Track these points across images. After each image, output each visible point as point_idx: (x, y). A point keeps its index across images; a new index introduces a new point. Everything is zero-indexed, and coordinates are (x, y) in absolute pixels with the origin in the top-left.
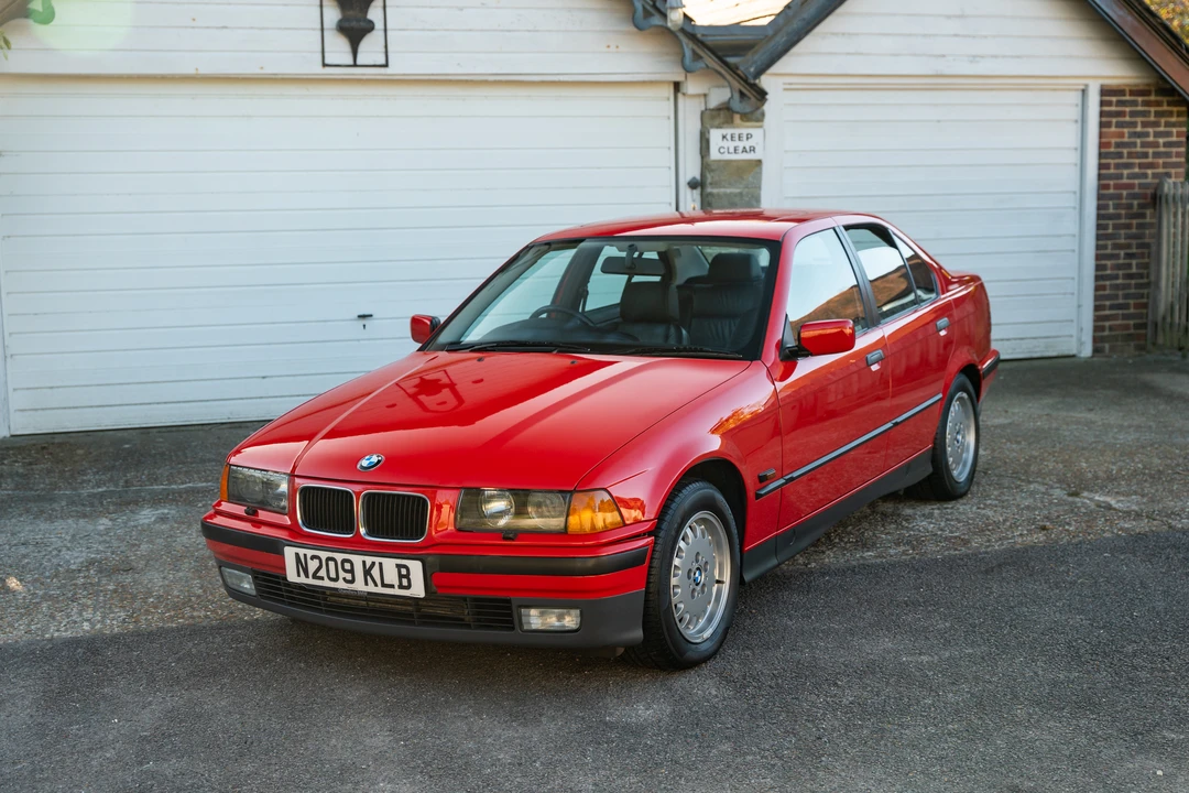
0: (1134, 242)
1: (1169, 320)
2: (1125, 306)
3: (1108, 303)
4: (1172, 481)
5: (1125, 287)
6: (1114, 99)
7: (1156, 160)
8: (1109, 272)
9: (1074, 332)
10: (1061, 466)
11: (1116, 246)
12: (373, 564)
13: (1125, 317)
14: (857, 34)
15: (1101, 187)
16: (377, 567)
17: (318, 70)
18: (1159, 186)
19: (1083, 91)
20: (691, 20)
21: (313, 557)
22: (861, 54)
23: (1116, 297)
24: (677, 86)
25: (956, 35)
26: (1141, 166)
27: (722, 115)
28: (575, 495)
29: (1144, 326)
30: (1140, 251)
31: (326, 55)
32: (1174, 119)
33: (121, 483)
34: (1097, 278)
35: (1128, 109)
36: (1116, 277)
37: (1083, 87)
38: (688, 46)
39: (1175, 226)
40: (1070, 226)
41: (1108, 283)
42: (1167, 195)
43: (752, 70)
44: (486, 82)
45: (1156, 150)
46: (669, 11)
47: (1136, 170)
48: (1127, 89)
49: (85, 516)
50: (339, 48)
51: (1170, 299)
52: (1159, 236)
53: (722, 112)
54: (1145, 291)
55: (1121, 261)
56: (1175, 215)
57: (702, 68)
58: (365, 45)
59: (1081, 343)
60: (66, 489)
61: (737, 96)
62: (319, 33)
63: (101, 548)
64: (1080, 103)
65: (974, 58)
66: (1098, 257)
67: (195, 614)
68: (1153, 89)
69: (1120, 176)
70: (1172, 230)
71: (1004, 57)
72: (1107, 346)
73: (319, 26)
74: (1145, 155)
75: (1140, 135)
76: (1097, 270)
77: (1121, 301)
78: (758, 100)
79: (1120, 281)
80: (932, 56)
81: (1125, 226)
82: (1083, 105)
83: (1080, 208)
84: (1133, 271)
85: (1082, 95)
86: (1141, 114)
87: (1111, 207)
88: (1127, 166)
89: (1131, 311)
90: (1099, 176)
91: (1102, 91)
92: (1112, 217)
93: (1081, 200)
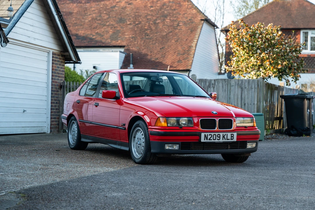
0: (57, 99)
6: (55, 56)
7: (61, 75)
8: (53, 107)
9: (47, 125)
11: (54, 100)
12: (225, 134)
15: (52, 82)
18: (63, 83)
19: (48, 52)
21: (209, 135)
25: (32, 31)
29: (58, 125)
30: (58, 102)
32: (63, 64)
34: (51, 109)
41: (53, 111)
43: (7, 32)
45: (61, 72)
48: (57, 54)
52: (63, 97)
55: (55, 104)
61: (3, 41)
65: (34, 39)
66: (51, 103)
69: (55, 79)
71: (39, 39)
75: (58, 67)
76: (51, 107)
77: (55, 117)
78: (6, 43)
79: (55, 111)
80: (28, 36)
81: (56, 94)
82: (48, 57)
83: (47, 87)
84: (57, 108)
85: (48, 54)
86: (58, 61)
87: (54, 88)
88: (56, 76)
89: (56, 120)
90: (52, 78)
91: (53, 53)
92: (54, 91)
93: (48, 85)
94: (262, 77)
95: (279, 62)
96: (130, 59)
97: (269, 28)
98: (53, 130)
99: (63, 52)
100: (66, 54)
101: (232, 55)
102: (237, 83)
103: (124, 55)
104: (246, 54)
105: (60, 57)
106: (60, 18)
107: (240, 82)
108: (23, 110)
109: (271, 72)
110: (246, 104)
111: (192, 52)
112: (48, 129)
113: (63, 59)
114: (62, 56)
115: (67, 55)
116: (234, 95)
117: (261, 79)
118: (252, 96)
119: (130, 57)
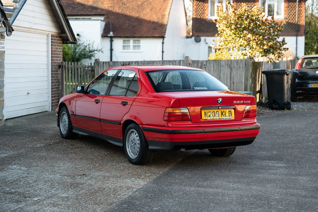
5: (56, 91)
6: (53, 38)
7: (59, 56)
11: (54, 80)
15: (52, 63)
18: (62, 63)
19: (47, 35)
25: (33, 17)
29: (58, 102)
30: (57, 81)
32: (61, 45)
34: (52, 88)
35: (55, 41)
40: (45, 74)
45: (59, 53)
48: (55, 36)
52: (62, 77)
55: (55, 84)
61: (8, 30)
65: (35, 24)
66: (52, 83)
68: (58, 36)
69: (55, 60)
71: (39, 24)
75: (57, 48)
76: (52, 86)
77: (55, 95)
78: (11, 32)
79: (55, 89)
80: (29, 22)
81: (55, 74)
82: (47, 39)
83: (48, 68)
84: (57, 86)
85: (47, 36)
86: (57, 43)
87: (54, 68)
88: (55, 57)
89: (57, 98)
90: (52, 59)
91: (52, 36)
92: (54, 71)
93: (48, 66)
94: (249, 57)
95: (265, 42)
96: (110, 26)
97: (255, 10)
98: (54, 107)
99: (60, 33)
100: (63, 35)
101: (217, 34)
102: (227, 63)
103: (104, 23)
104: (233, 35)
105: (58, 38)
106: (58, 3)
107: (229, 63)
108: (27, 93)
109: (258, 53)
110: (235, 83)
111: (166, 20)
112: (50, 108)
113: (60, 40)
114: (60, 37)
115: (65, 37)
116: (224, 74)
117: (248, 59)
118: (240, 75)
119: (110, 25)
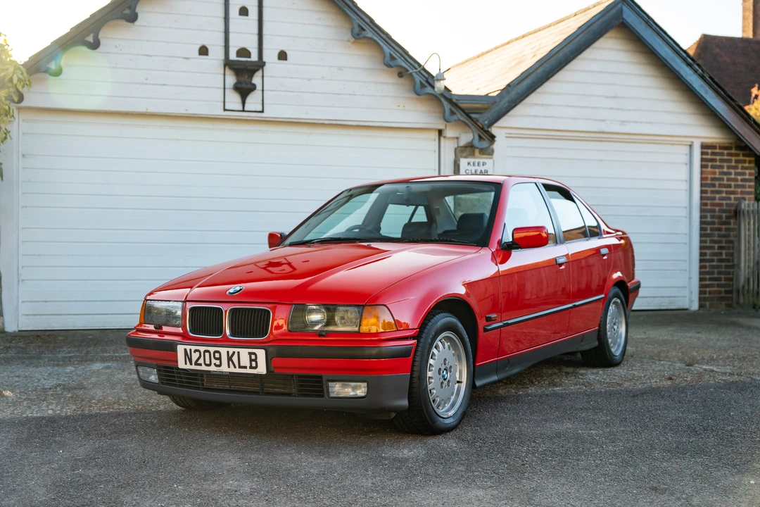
0: (724, 239)
1: (746, 288)
2: (719, 279)
3: (708, 277)
4: (752, 361)
5: (718, 267)
6: (710, 151)
7: (737, 190)
8: (708, 257)
9: (687, 295)
10: (680, 354)
11: (712, 241)
12: (234, 353)
13: (719, 286)
14: (551, 105)
15: (703, 204)
16: (236, 354)
17: (220, 112)
18: (738, 205)
20: (450, 91)
21: (196, 351)
22: (553, 117)
23: (713, 273)
24: (440, 132)
25: (612, 108)
26: (727, 192)
27: (469, 149)
28: (366, 308)
29: (731, 292)
30: (727, 245)
31: (226, 104)
32: (747, 165)
33: (84, 352)
34: (701, 261)
35: (718, 158)
36: (713, 261)
37: (690, 143)
38: (447, 106)
39: (749, 230)
40: (683, 228)
41: (708, 264)
42: (744, 211)
43: (486, 122)
44: (322, 125)
45: (736, 183)
46: (436, 82)
47: (724, 195)
48: (718, 146)
49: (58, 365)
50: (234, 100)
51: (747, 276)
52: (739, 236)
53: (468, 149)
54: (731, 270)
55: (716, 251)
56: (749, 224)
57: (455, 120)
58: (250, 99)
59: (691, 301)
60: (49, 354)
61: (477, 137)
62: (222, 90)
63: (66, 379)
64: (688, 152)
65: (623, 122)
66: (701, 248)
67: (121, 407)
68: (733, 146)
69: (714, 198)
70: (747, 233)
71: (641, 122)
72: (708, 304)
73: (222, 86)
74: (730, 186)
75: (726, 173)
76: (701, 256)
77: (716, 276)
78: (490, 141)
79: (715, 263)
80: (597, 120)
81: (718, 229)
82: (690, 154)
83: (688, 217)
84: (723, 257)
85: (690, 148)
86: (726, 161)
87: (711, 217)
88: (718, 192)
89: (722, 282)
90: (701, 197)
91: (702, 146)
92: (711, 223)
93: (690, 212)
113: (745, 154)
114: (743, 148)
